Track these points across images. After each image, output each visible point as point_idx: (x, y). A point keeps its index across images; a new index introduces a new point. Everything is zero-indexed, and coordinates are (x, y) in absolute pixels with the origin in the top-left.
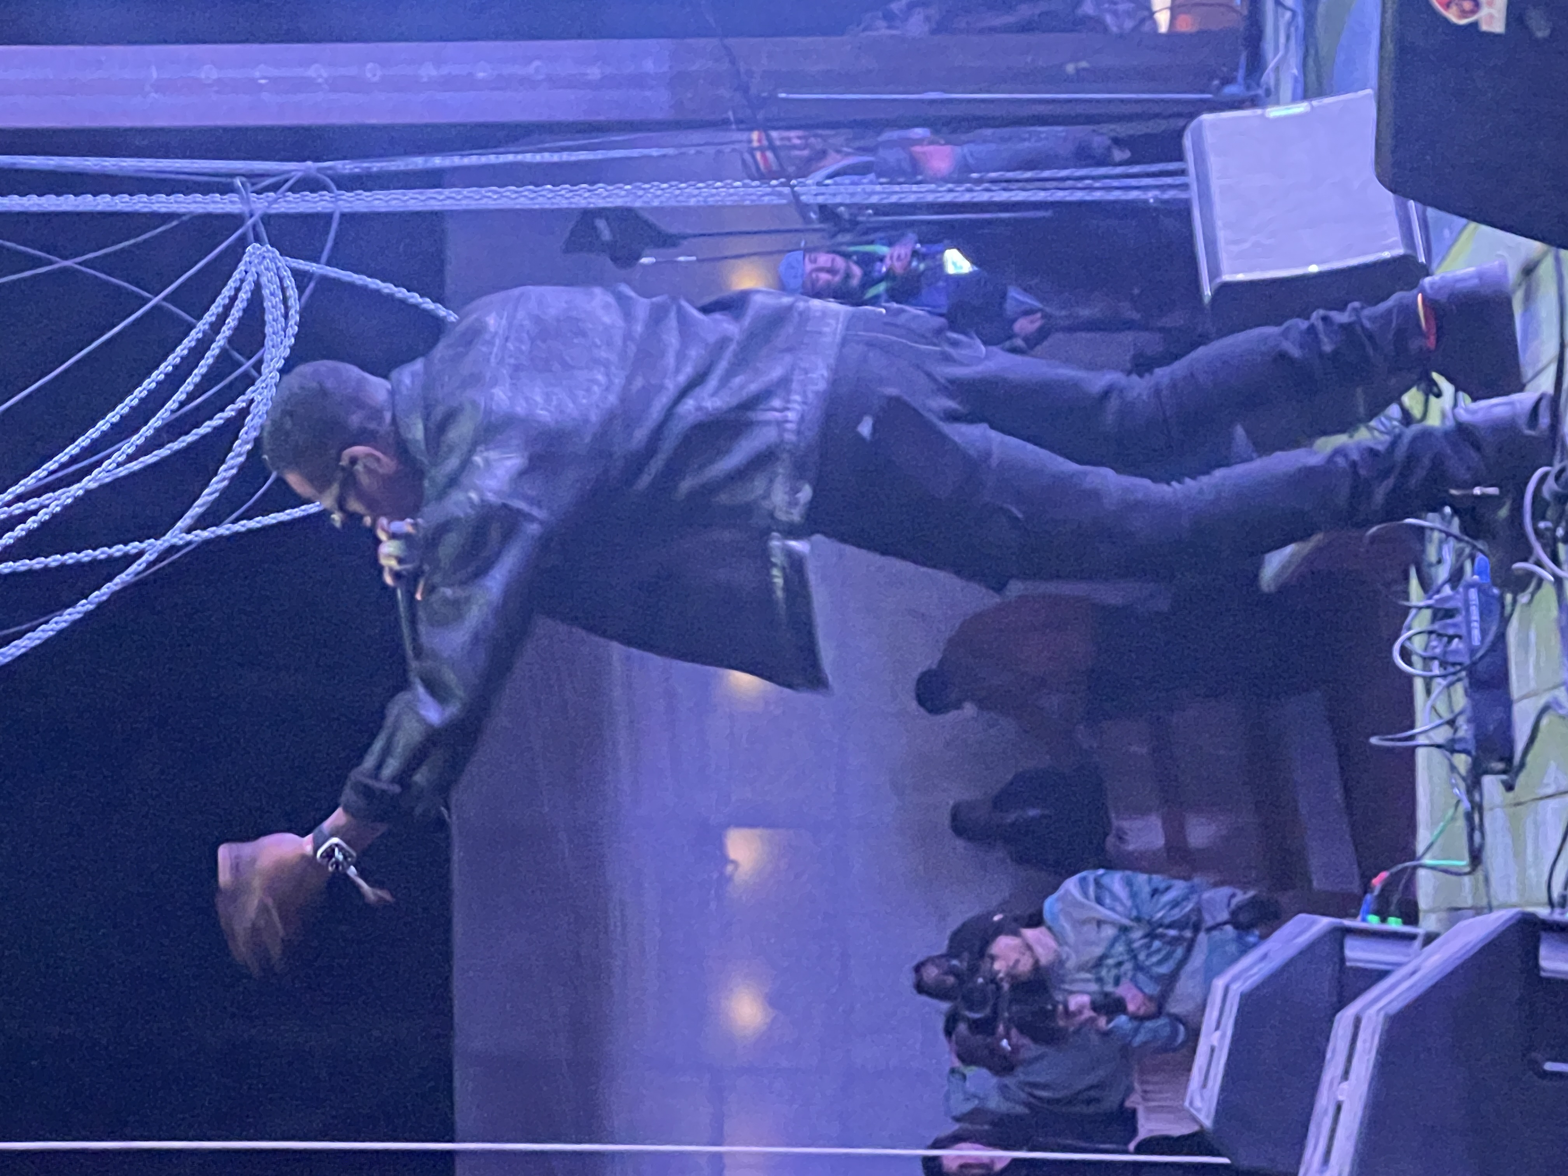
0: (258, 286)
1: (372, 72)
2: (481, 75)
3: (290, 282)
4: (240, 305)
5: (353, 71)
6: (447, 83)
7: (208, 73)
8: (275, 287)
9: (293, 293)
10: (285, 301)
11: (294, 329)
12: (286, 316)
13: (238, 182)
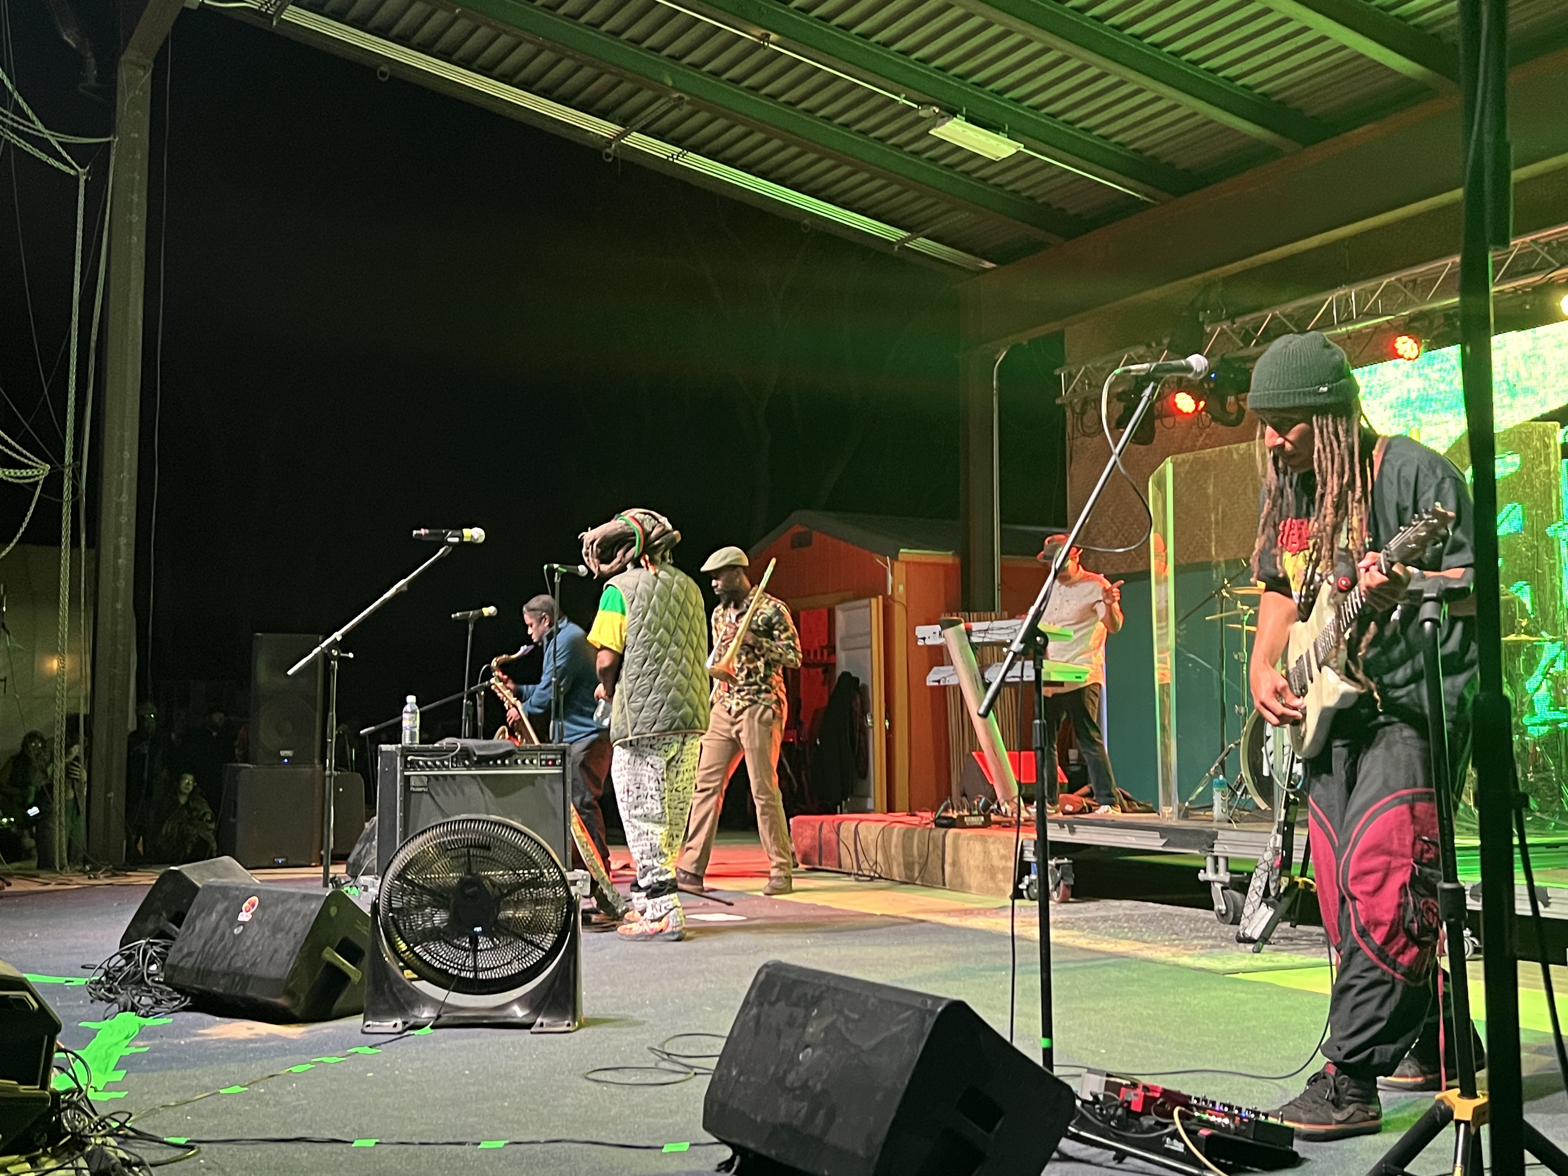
0: (31, 467)
1: (124, 519)
2: (120, 561)
3: (32, 480)
4: (22, 459)
5: (124, 512)
6: (117, 548)
7: (127, 455)
8: (30, 473)
9: (27, 481)
10: (24, 478)
11: (10, 480)
12: (18, 478)
13: (78, 463)
